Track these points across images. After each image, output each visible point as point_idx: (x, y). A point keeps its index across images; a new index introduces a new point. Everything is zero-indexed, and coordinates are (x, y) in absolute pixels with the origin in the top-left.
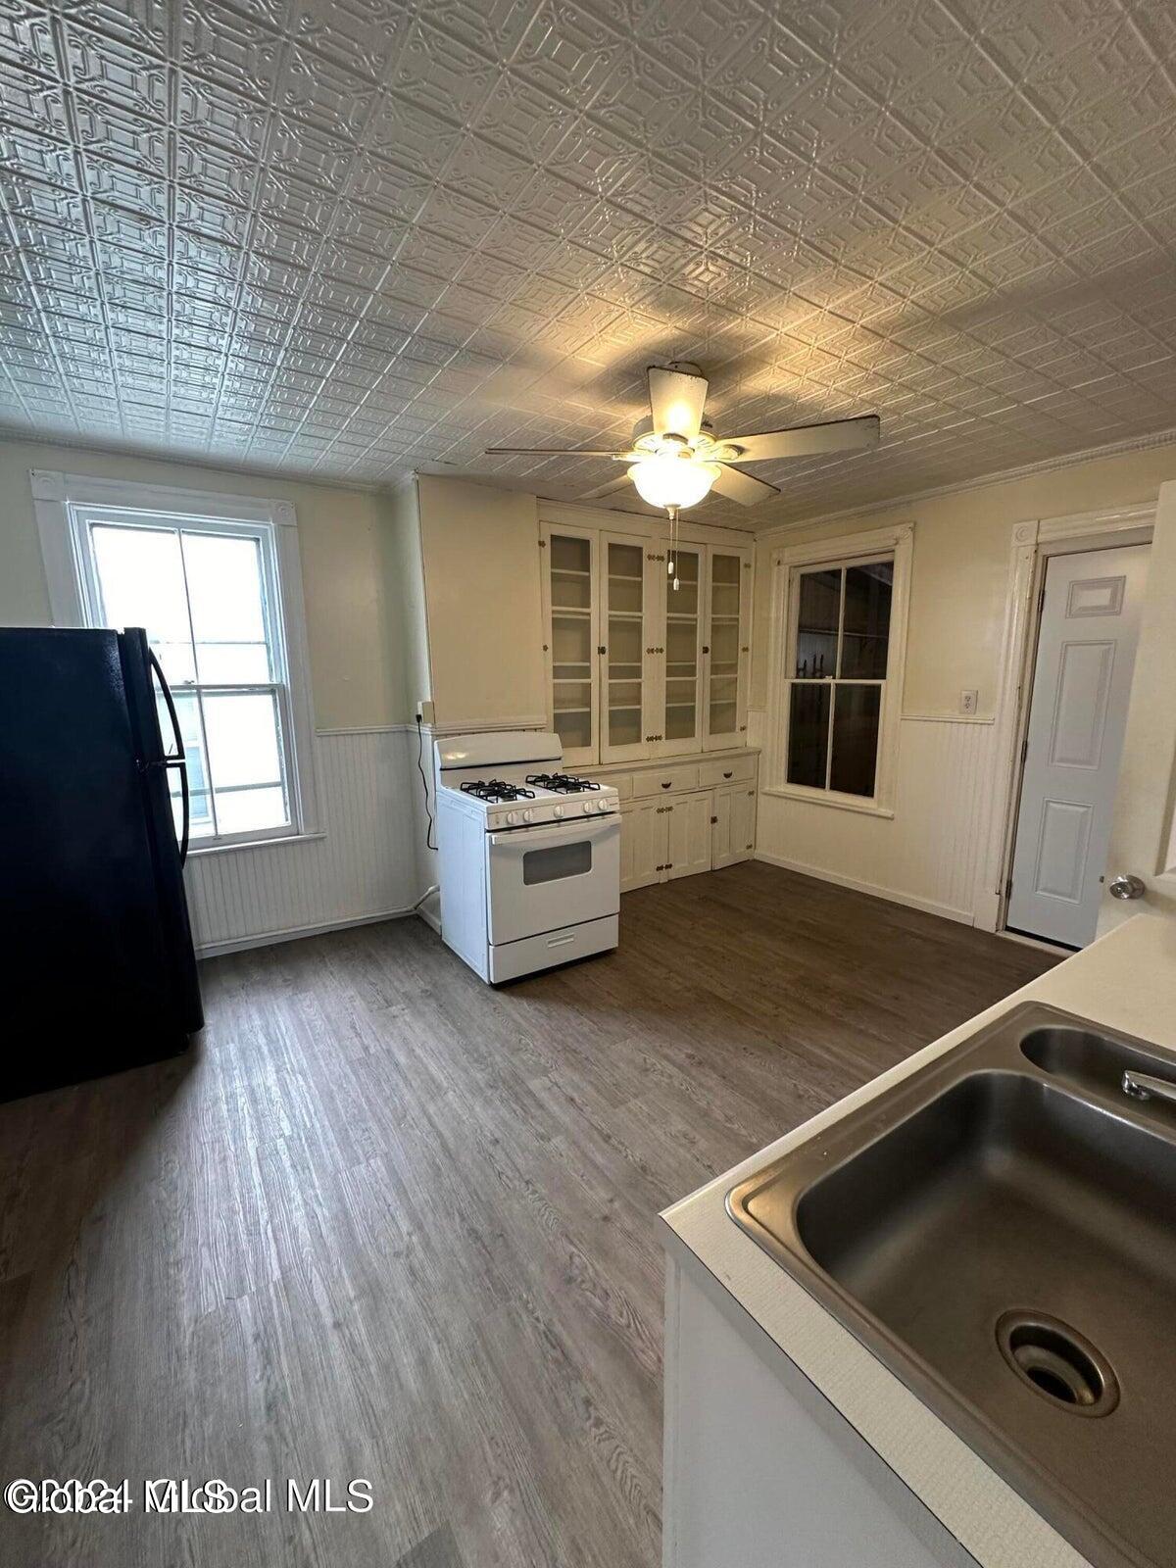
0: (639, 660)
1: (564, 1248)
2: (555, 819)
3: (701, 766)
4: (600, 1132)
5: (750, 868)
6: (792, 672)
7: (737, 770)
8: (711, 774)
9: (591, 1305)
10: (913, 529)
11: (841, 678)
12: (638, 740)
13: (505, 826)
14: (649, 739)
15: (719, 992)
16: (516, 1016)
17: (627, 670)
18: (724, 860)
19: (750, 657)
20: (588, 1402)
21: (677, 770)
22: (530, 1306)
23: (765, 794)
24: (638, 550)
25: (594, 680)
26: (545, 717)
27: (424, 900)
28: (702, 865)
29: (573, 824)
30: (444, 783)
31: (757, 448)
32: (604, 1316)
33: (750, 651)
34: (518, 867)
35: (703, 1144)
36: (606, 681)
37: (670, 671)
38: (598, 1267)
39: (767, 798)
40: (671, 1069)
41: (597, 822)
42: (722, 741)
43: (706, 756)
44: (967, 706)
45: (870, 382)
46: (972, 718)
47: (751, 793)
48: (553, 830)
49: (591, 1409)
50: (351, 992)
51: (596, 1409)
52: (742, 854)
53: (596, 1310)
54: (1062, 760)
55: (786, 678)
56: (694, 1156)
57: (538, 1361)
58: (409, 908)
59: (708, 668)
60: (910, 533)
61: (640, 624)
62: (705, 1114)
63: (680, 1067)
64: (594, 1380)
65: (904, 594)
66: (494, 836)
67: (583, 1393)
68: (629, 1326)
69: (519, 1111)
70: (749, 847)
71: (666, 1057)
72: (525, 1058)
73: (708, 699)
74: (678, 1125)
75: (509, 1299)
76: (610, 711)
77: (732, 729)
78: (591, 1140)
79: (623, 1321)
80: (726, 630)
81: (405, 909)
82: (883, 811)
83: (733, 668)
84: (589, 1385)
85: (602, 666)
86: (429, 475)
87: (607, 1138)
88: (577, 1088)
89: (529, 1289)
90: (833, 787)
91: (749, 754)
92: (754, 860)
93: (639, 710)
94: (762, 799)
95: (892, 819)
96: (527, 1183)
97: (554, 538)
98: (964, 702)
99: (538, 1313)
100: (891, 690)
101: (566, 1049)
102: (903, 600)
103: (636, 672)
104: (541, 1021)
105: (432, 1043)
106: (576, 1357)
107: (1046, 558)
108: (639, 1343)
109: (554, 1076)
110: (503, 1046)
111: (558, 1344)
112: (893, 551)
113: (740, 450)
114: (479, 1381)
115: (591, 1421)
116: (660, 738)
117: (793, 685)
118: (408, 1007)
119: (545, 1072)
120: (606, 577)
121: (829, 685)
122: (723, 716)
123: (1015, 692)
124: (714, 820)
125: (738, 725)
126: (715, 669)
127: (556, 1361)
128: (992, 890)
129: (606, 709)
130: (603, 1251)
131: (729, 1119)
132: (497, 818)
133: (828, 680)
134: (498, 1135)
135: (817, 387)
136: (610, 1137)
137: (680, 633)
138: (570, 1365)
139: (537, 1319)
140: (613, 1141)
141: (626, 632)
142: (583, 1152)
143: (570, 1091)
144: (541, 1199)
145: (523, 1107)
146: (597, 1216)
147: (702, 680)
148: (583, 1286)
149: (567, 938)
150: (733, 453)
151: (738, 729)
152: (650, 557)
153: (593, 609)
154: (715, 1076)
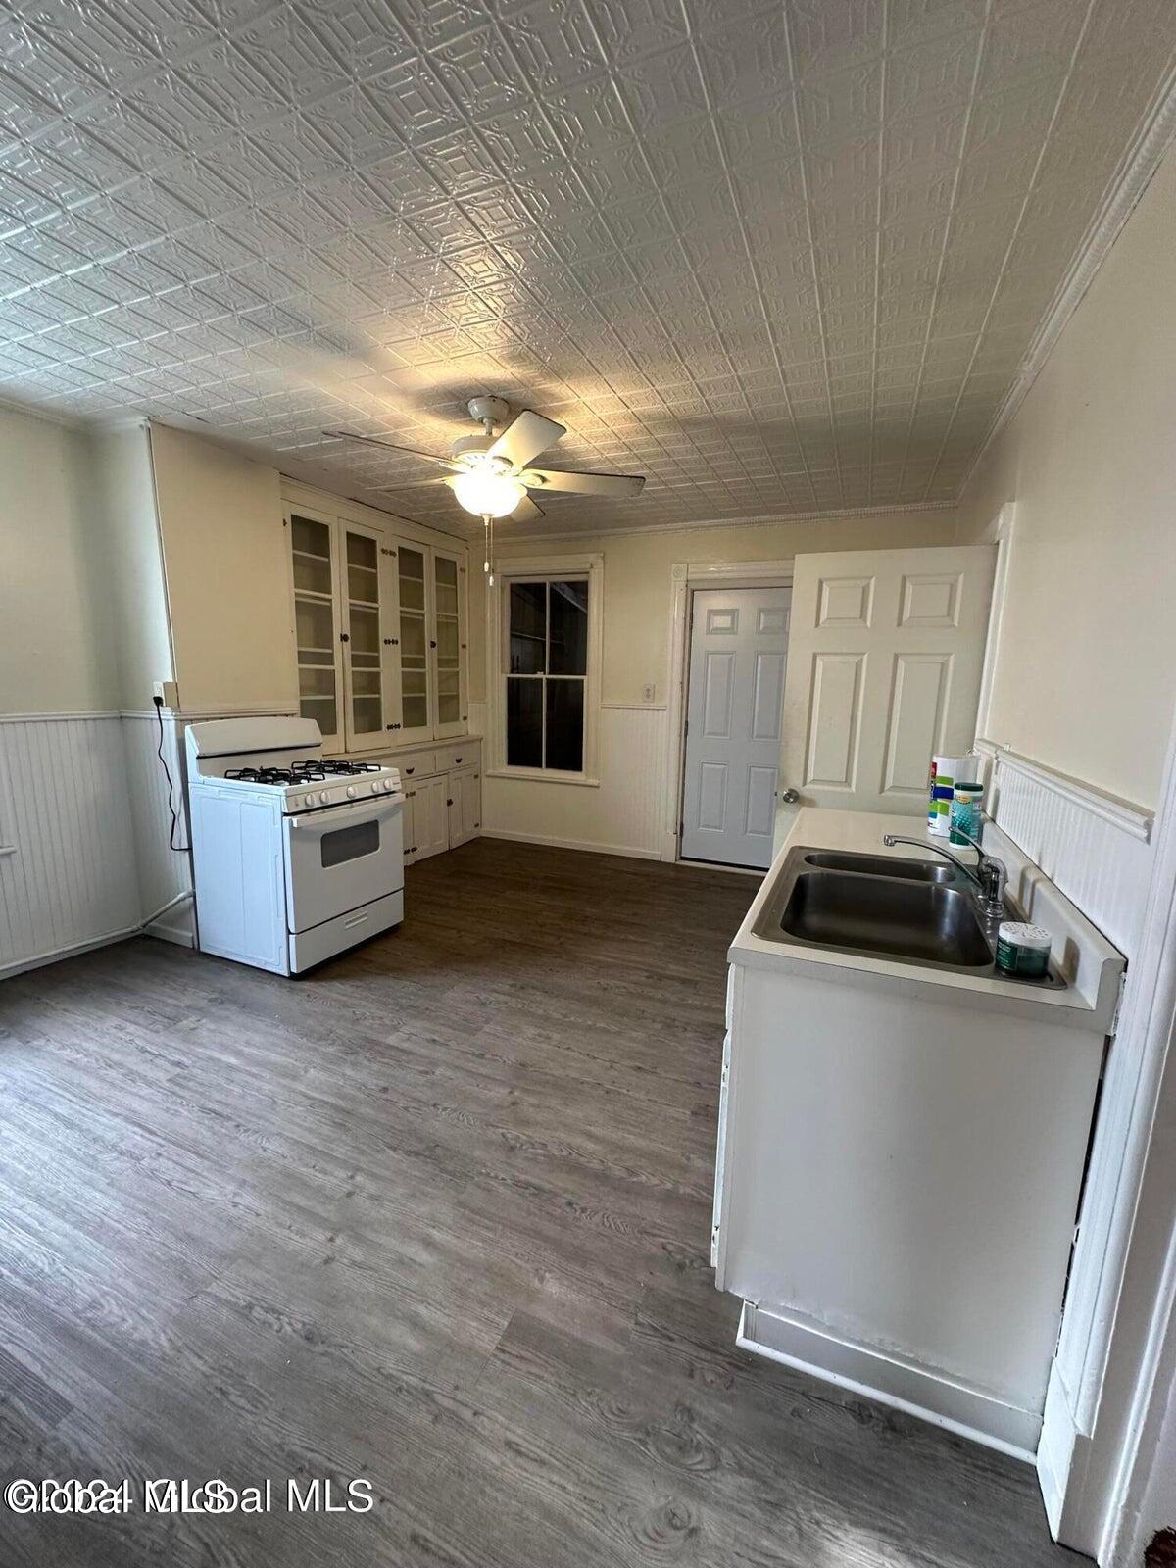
0: (377, 649)
1: (494, 1134)
2: (348, 799)
3: (438, 753)
4: (473, 1054)
5: (479, 843)
6: (507, 668)
7: (463, 756)
8: (444, 759)
9: (537, 1155)
10: (603, 558)
11: (550, 674)
12: (380, 729)
13: (304, 808)
14: (389, 727)
15: (507, 937)
16: (336, 996)
17: (366, 657)
18: (459, 838)
19: (468, 652)
20: (570, 1204)
21: (415, 757)
22: (492, 1174)
23: (489, 776)
24: (373, 543)
25: (337, 667)
26: (294, 705)
27: (160, 914)
28: (441, 845)
29: (365, 803)
30: (202, 772)
31: (556, 481)
32: (550, 1158)
33: (468, 647)
34: (316, 849)
35: (556, 1036)
36: (349, 669)
37: (405, 663)
38: (527, 1133)
39: (490, 779)
40: (502, 997)
41: (384, 802)
42: (450, 729)
43: (438, 743)
44: (648, 696)
45: (617, 447)
46: (652, 705)
47: (476, 777)
48: (347, 811)
49: (575, 1206)
50: (113, 1021)
51: (577, 1204)
52: (474, 834)
53: (541, 1155)
54: (709, 734)
55: (502, 672)
56: (555, 1046)
57: (521, 1201)
58: (135, 927)
59: (436, 661)
60: (601, 561)
61: (376, 615)
62: (547, 1018)
63: (509, 994)
64: (566, 1190)
65: (598, 609)
66: (295, 820)
67: (564, 1201)
68: (571, 1154)
69: (392, 1063)
70: (477, 825)
71: (495, 991)
72: (368, 1024)
73: (436, 691)
74: (531, 1031)
75: (473, 1178)
76: (354, 700)
77: (456, 719)
78: (469, 1061)
79: (565, 1153)
80: (448, 627)
81: (130, 929)
82: (591, 781)
83: (454, 662)
84: (566, 1195)
85: (345, 654)
86: (163, 425)
87: (481, 1056)
88: (434, 1032)
89: (485, 1166)
90: (547, 767)
91: (473, 741)
92: (482, 837)
93: (379, 699)
94: (485, 781)
95: (597, 787)
96: (435, 1106)
97: (294, 517)
98: (645, 693)
99: (501, 1176)
100: (592, 684)
101: (402, 1008)
102: (598, 615)
103: (375, 662)
104: (364, 993)
105: (257, 1038)
106: (547, 1186)
107: (693, 591)
108: (582, 1159)
109: (406, 1029)
110: (338, 1021)
111: (528, 1185)
112: (588, 573)
113: (544, 480)
114: (484, 1232)
115: (580, 1211)
116: (399, 726)
117: (508, 679)
118: (203, 1018)
119: (396, 1029)
120: (345, 565)
121: (541, 680)
122: (449, 707)
123: (679, 687)
124: (450, 802)
125: (462, 715)
126: (442, 663)
127: (534, 1194)
128: (671, 832)
129: (350, 696)
130: (525, 1123)
131: (565, 1016)
132: (296, 801)
133: (539, 675)
134: (382, 1084)
135: (583, 441)
136: (483, 1055)
137: (411, 625)
138: (545, 1192)
139: (503, 1179)
140: (487, 1056)
141: (365, 622)
142: (467, 1071)
143: (429, 1036)
144: (455, 1111)
145: (391, 1058)
146: (506, 1105)
147: (431, 671)
148: (524, 1147)
149: (361, 917)
150: (539, 481)
151: (461, 719)
152: (384, 551)
153: (335, 596)
154: (538, 993)
